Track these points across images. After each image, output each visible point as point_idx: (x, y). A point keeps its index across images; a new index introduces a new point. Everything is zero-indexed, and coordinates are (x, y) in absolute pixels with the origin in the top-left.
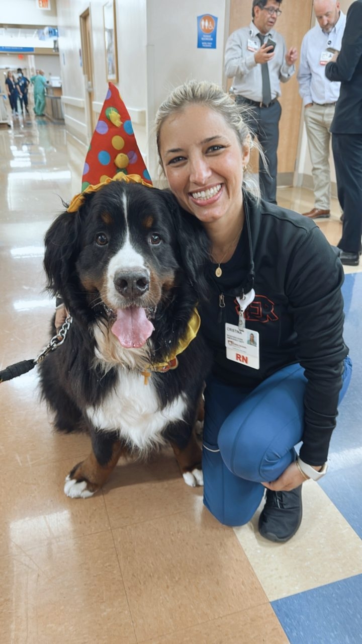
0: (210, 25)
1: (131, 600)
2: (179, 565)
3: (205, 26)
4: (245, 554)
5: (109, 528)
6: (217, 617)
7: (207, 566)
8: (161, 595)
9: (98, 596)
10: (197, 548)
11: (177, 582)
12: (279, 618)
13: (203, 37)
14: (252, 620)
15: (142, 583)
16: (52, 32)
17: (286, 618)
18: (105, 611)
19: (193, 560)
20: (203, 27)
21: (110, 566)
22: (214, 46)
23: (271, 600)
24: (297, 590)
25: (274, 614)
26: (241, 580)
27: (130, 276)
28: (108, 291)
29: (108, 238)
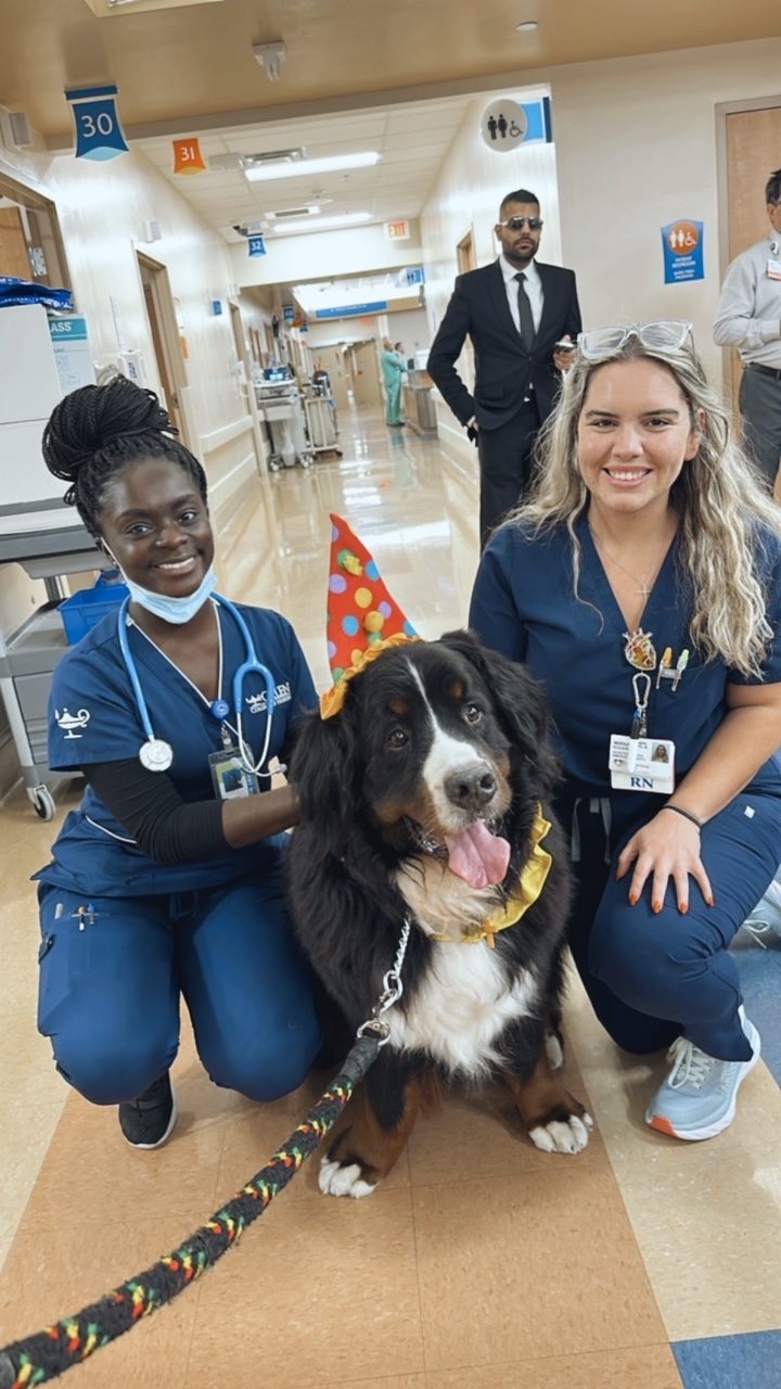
0: (689, 238)
1: (425, 1304)
2: (516, 1259)
3: (677, 242)
4: (640, 1255)
5: (409, 1185)
6: (567, 1352)
7: (567, 1266)
8: (477, 1303)
9: (374, 1290)
10: (553, 1235)
11: (508, 1285)
12: (683, 1371)
13: (674, 262)
14: (631, 1367)
15: (449, 1280)
16: (412, 276)
17: (694, 1374)
18: (380, 1315)
19: (543, 1254)
20: (674, 245)
21: (399, 1245)
22: (699, 274)
23: (671, 1340)
24: (728, 1329)
25: (675, 1364)
26: (625, 1298)
27: (470, 777)
28: (437, 811)
29: (408, 733)
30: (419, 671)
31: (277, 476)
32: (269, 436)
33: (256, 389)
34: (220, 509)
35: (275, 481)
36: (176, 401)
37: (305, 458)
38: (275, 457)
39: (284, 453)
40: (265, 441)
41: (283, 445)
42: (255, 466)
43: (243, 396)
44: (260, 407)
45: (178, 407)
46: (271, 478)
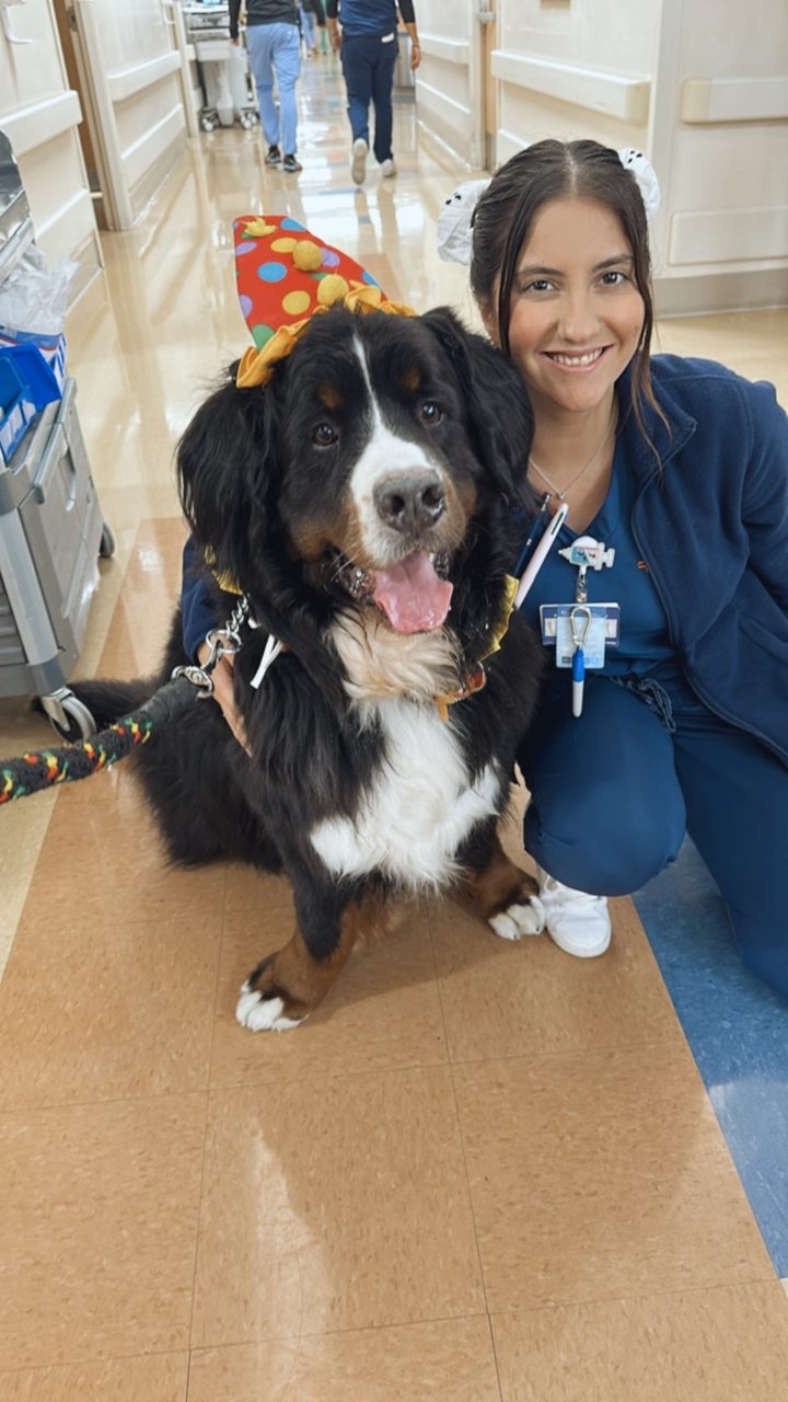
27: (409, 485)
28: (363, 530)
29: (337, 431)
30: (365, 350)
31: (210, 137)
32: (201, 83)
33: (185, 14)
34: (136, 183)
35: (208, 145)
36: (73, 18)
37: (246, 115)
38: (208, 113)
39: (220, 106)
40: (195, 88)
41: (218, 96)
42: (183, 124)
43: (168, 22)
44: (190, 40)
45: (76, 29)
46: (203, 140)
